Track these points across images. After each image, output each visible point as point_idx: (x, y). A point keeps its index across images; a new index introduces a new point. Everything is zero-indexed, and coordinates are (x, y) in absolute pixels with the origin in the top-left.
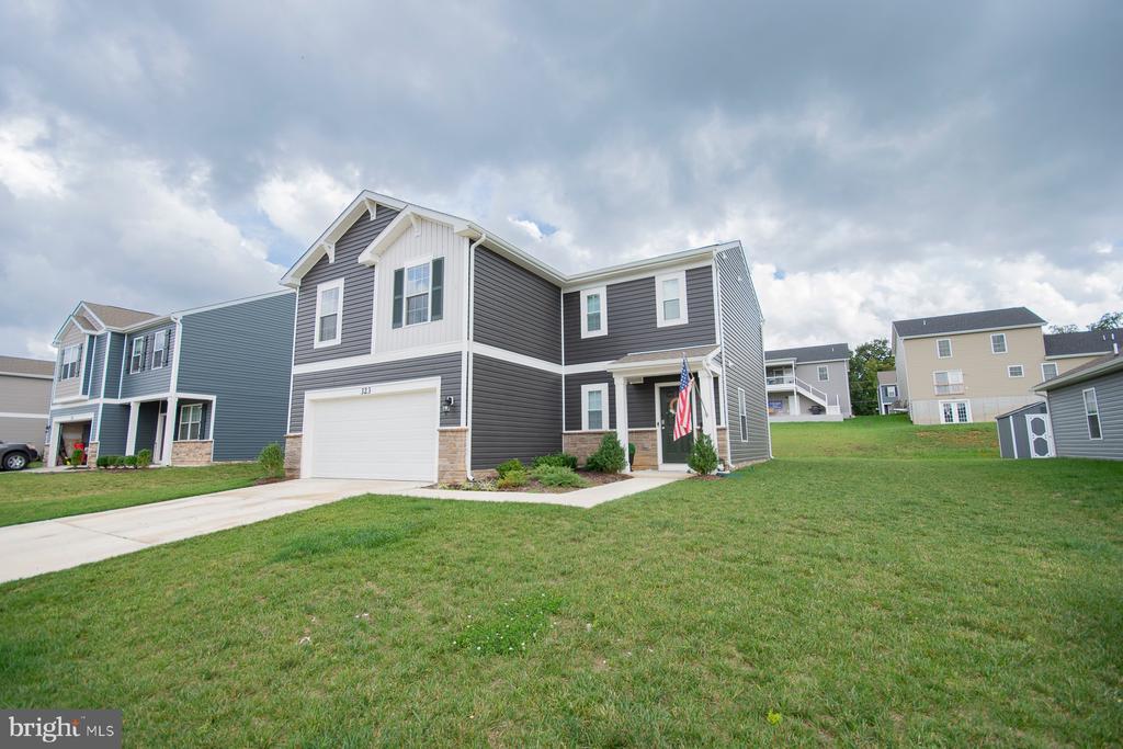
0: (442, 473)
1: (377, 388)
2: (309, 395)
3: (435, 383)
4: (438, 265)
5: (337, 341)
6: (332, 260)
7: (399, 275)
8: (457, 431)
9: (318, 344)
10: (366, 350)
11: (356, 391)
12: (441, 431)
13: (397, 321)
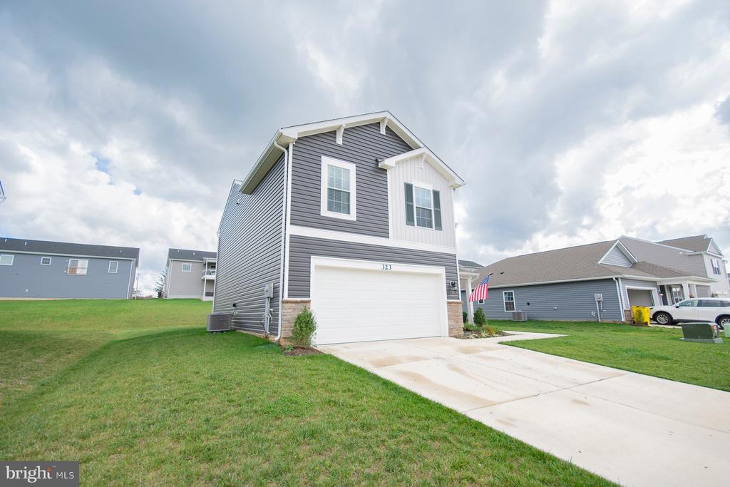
0: (451, 329)
1: (396, 267)
2: (316, 261)
3: (441, 270)
4: (436, 194)
5: (352, 217)
6: (339, 141)
7: (409, 188)
8: (458, 303)
9: (324, 212)
10: (385, 234)
11: (378, 265)
12: (448, 303)
13: (410, 220)
